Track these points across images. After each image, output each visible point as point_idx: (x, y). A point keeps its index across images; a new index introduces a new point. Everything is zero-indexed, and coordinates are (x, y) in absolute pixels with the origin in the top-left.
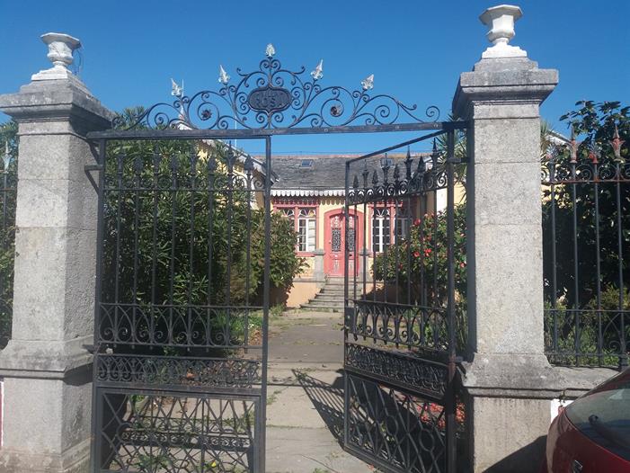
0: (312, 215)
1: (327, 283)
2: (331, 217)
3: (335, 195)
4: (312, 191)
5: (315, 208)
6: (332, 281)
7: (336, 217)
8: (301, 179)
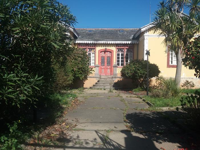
0: (93, 51)
1: (100, 78)
2: (101, 52)
3: (103, 43)
4: (93, 41)
5: (95, 49)
6: (102, 77)
7: (103, 52)
8: (89, 37)
